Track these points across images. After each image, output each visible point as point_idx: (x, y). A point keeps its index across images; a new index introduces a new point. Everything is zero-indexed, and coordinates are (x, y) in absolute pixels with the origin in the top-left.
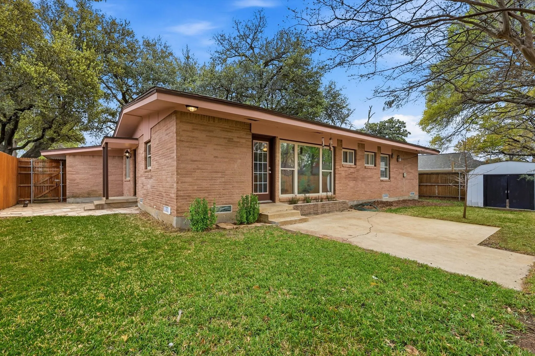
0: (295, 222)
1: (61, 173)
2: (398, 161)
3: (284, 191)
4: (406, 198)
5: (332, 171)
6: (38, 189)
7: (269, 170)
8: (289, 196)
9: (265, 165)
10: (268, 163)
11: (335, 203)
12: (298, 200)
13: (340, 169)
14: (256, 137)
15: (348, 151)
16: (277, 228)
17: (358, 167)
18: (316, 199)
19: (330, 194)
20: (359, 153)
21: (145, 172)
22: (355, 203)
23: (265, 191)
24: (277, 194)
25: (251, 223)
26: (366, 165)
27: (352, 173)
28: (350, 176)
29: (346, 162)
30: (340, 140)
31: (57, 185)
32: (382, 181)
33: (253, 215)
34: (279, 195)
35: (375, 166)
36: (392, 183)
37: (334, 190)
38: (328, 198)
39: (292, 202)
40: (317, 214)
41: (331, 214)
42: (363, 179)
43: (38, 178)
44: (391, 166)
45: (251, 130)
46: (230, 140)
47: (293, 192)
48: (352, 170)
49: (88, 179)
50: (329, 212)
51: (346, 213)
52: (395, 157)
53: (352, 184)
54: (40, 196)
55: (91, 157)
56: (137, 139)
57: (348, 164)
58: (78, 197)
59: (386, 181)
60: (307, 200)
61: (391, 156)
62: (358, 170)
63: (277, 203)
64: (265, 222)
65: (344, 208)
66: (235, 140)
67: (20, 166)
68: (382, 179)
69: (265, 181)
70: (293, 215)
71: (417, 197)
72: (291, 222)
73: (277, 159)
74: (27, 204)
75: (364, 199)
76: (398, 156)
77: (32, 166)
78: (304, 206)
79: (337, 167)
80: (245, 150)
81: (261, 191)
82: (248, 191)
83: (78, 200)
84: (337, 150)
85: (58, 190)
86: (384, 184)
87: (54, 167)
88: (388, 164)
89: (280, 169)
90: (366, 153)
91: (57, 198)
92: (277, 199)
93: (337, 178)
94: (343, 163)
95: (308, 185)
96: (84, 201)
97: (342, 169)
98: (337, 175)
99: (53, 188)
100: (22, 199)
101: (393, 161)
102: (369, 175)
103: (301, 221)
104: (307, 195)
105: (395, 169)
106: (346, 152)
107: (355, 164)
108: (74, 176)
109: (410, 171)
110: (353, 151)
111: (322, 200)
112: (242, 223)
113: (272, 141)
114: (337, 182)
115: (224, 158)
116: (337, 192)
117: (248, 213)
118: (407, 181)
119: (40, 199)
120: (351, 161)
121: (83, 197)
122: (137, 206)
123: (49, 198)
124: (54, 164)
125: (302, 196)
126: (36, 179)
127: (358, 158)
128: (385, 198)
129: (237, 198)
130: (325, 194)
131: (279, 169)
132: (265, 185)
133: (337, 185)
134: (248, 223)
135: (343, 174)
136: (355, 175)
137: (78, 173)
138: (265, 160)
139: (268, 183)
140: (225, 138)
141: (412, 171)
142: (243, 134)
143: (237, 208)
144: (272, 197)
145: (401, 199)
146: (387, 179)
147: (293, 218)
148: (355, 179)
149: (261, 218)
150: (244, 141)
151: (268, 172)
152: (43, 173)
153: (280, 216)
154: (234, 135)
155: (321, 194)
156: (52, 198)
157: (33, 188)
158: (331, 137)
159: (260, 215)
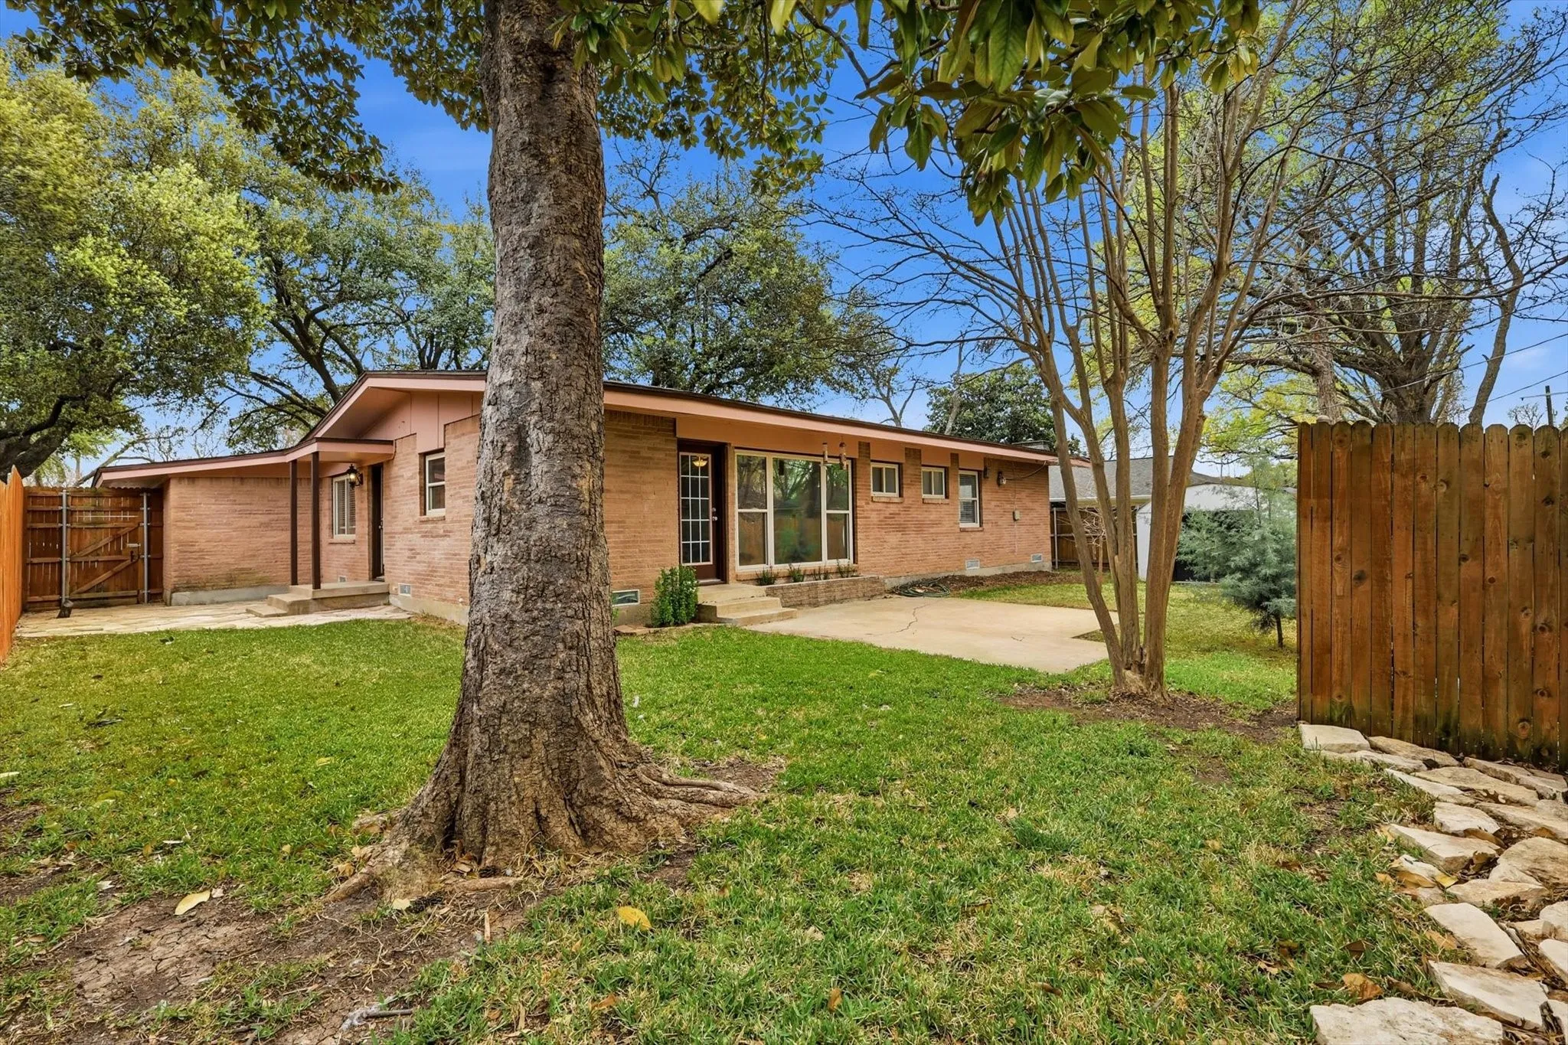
0: (770, 619)
1: (145, 524)
2: (999, 484)
3: (745, 559)
4: (1022, 567)
5: (850, 512)
6: (79, 568)
7: (714, 514)
8: (757, 569)
9: (705, 504)
10: (710, 499)
11: (855, 582)
12: (776, 577)
13: (866, 507)
14: (685, 445)
15: (884, 466)
16: (736, 629)
17: (907, 502)
18: (815, 574)
19: (844, 562)
20: (909, 471)
21: (422, 522)
22: (903, 581)
23: (706, 559)
24: (731, 566)
25: (683, 624)
26: (925, 496)
27: (893, 515)
28: (889, 521)
29: (881, 490)
30: (865, 445)
31: (132, 557)
32: (963, 530)
33: (687, 606)
34: (735, 567)
35: (947, 497)
36: (987, 535)
37: (855, 554)
38: (840, 572)
39: (764, 580)
40: (816, 605)
41: (845, 605)
42: (920, 528)
43: (80, 539)
44: (984, 497)
45: (674, 431)
46: (634, 455)
47: (764, 561)
48: (893, 508)
49: (227, 540)
50: (841, 601)
51: (878, 602)
52: (992, 476)
53: (893, 539)
54: (85, 588)
55: (237, 483)
56: (390, 443)
57: (885, 494)
58: (203, 588)
59: (973, 531)
60: (794, 577)
61: (983, 475)
62: (907, 509)
63: (732, 583)
64: (710, 621)
65: (874, 591)
66: (645, 453)
67: (31, 507)
68: (963, 525)
69: (706, 537)
70: (765, 605)
71: (1047, 566)
72: (761, 620)
73: (730, 489)
74: (70, 610)
75: (924, 571)
76: (1000, 473)
77: (64, 508)
78: (788, 588)
79: (859, 503)
80: (662, 474)
81: (696, 559)
82: (672, 559)
83: (202, 595)
84: (859, 465)
85: (136, 571)
86: (968, 538)
87: (125, 510)
88: (978, 492)
89: (737, 511)
90: (924, 469)
91: (134, 592)
92: (731, 574)
93: (859, 529)
94: (873, 494)
95: (801, 543)
96: (217, 599)
97: (872, 506)
98: (859, 521)
99: (122, 566)
100: (38, 598)
101: (989, 486)
102: (932, 517)
103: (783, 617)
104: (795, 565)
105: (993, 503)
106: (881, 470)
107: (901, 495)
108: (190, 532)
109: (1030, 505)
110: (896, 467)
111: (826, 575)
112: (663, 625)
113: (719, 452)
114: (859, 535)
115: (622, 492)
116: (860, 557)
117: (676, 603)
118: (1023, 529)
119: (85, 596)
120: (890, 489)
121: (215, 587)
122: (389, 604)
123: (110, 594)
124: (125, 502)
125: (784, 568)
126: (75, 543)
127: (905, 481)
128: (973, 570)
129: (652, 575)
130: (833, 563)
131: (734, 510)
132: (706, 546)
133: (859, 543)
134: (676, 624)
135: (874, 517)
136: (900, 519)
137: (200, 525)
138: (705, 494)
139: (711, 541)
140: (624, 452)
141: (1036, 506)
142: (657, 441)
143: (653, 595)
144: (720, 573)
145: (1010, 570)
146: (977, 525)
147: (765, 613)
148: (902, 529)
149: (703, 614)
150: (661, 455)
151: (712, 519)
152: (96, 525)
153: (738, 608)
154: (643, 444)
155: (827, 563)
156: (120, 593)
157: (66, 568)
158: (842, 441)
159: (700, 607)
